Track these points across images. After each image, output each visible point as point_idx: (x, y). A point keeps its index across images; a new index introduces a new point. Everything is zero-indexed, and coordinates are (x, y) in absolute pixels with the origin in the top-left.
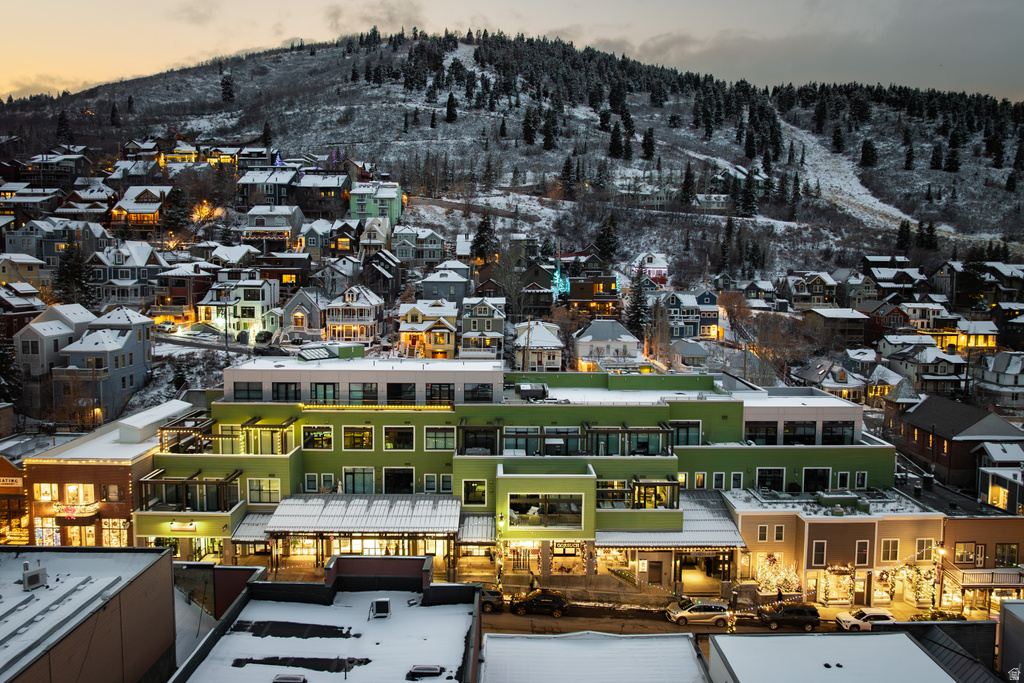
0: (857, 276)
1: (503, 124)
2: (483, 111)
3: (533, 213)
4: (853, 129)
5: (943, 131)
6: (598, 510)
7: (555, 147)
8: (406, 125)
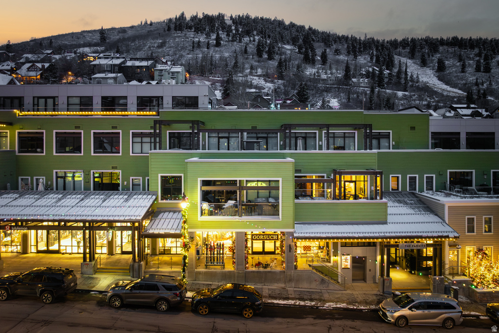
0: (450, 112)
1: (246, 47)
2: (235, 43)
3: (260, 85)
4: (431, 56)
5: (479, 55)
6: (297, 201)
7: (274, 59)
8: (193, 47)
